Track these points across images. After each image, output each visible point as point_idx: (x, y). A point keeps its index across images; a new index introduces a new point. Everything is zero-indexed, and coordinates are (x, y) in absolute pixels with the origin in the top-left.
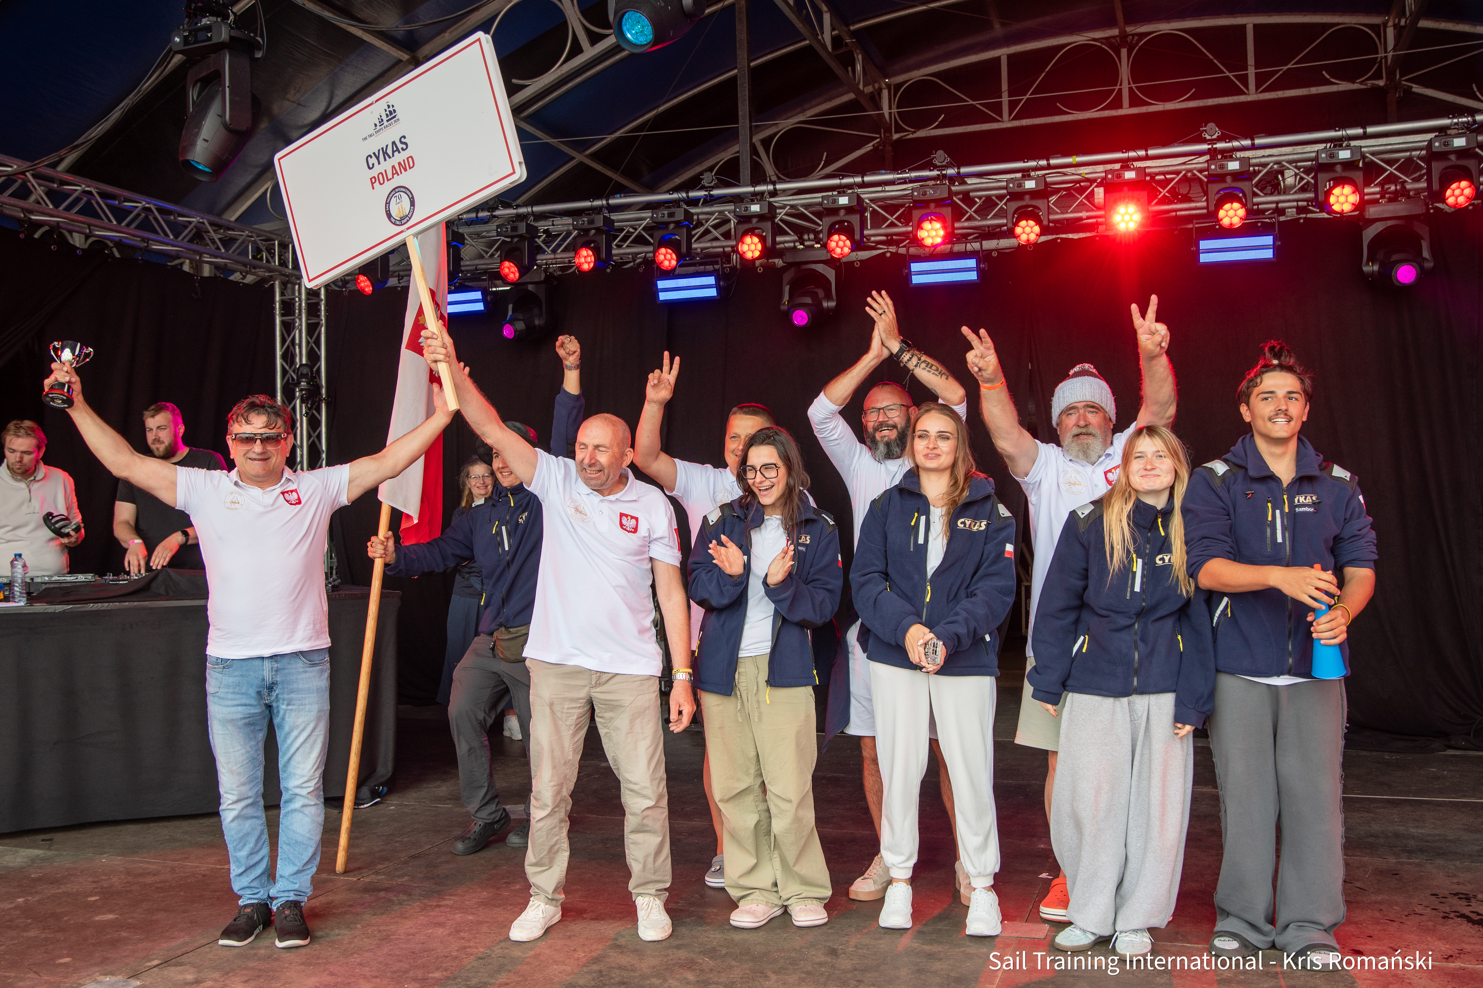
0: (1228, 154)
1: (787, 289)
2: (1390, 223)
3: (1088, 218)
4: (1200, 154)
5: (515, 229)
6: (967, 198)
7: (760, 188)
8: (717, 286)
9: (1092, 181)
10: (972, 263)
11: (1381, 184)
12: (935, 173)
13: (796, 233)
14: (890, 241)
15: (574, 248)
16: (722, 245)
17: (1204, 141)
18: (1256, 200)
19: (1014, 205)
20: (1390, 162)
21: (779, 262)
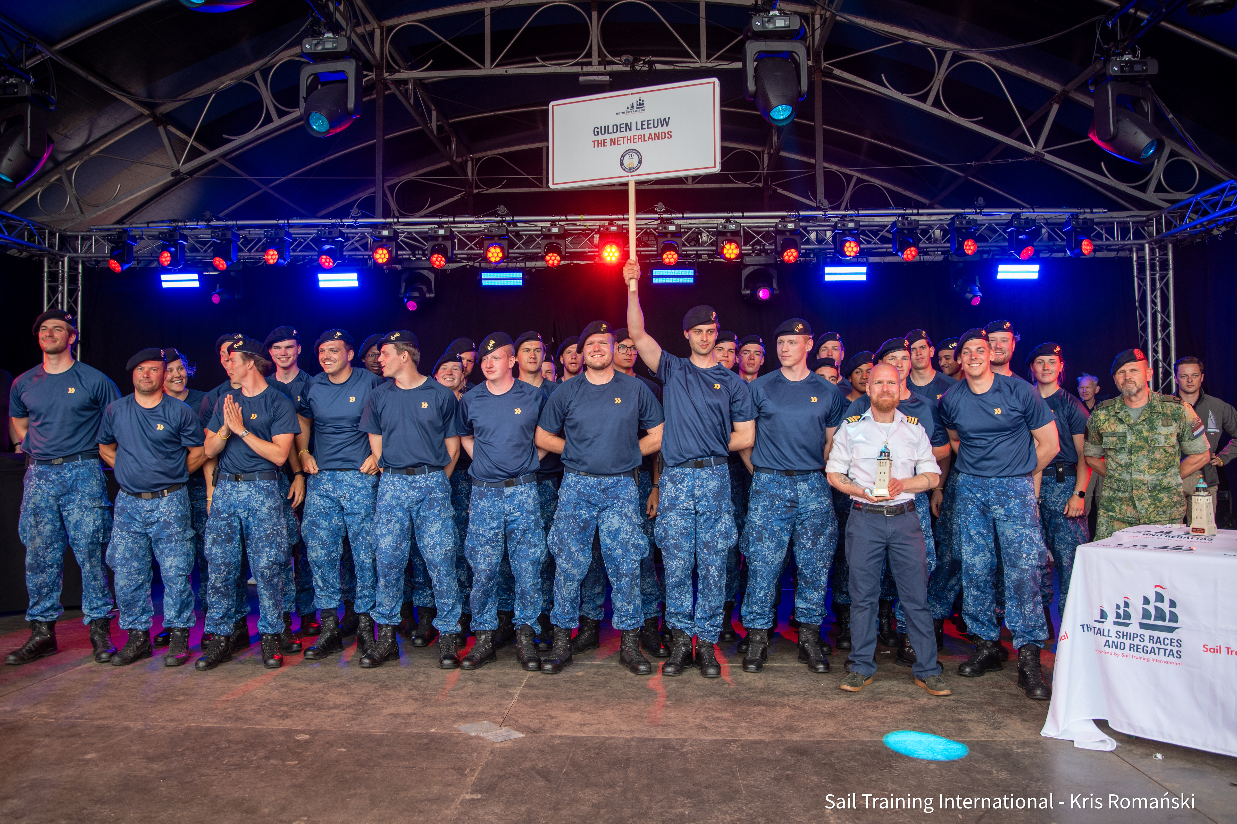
0: (669, 221)
1: (404, 284)
2: (756, 267)
3: (590, 252)
4: (656, 219)
5: (224, 235)
6: (517, 234)
7: (388, 220)
8: (359, 280)
9: (592, 230)
10: (519, 275)
11: (753, 245)
12: (499, 219)
13: (410, 250)
14: (469, 258)
15: (264, 249)
16: (362, 254)
17: (656, 212)
18: (684, 249)
19: (545, 242)
20: (758, 233)
21: (399, 267)
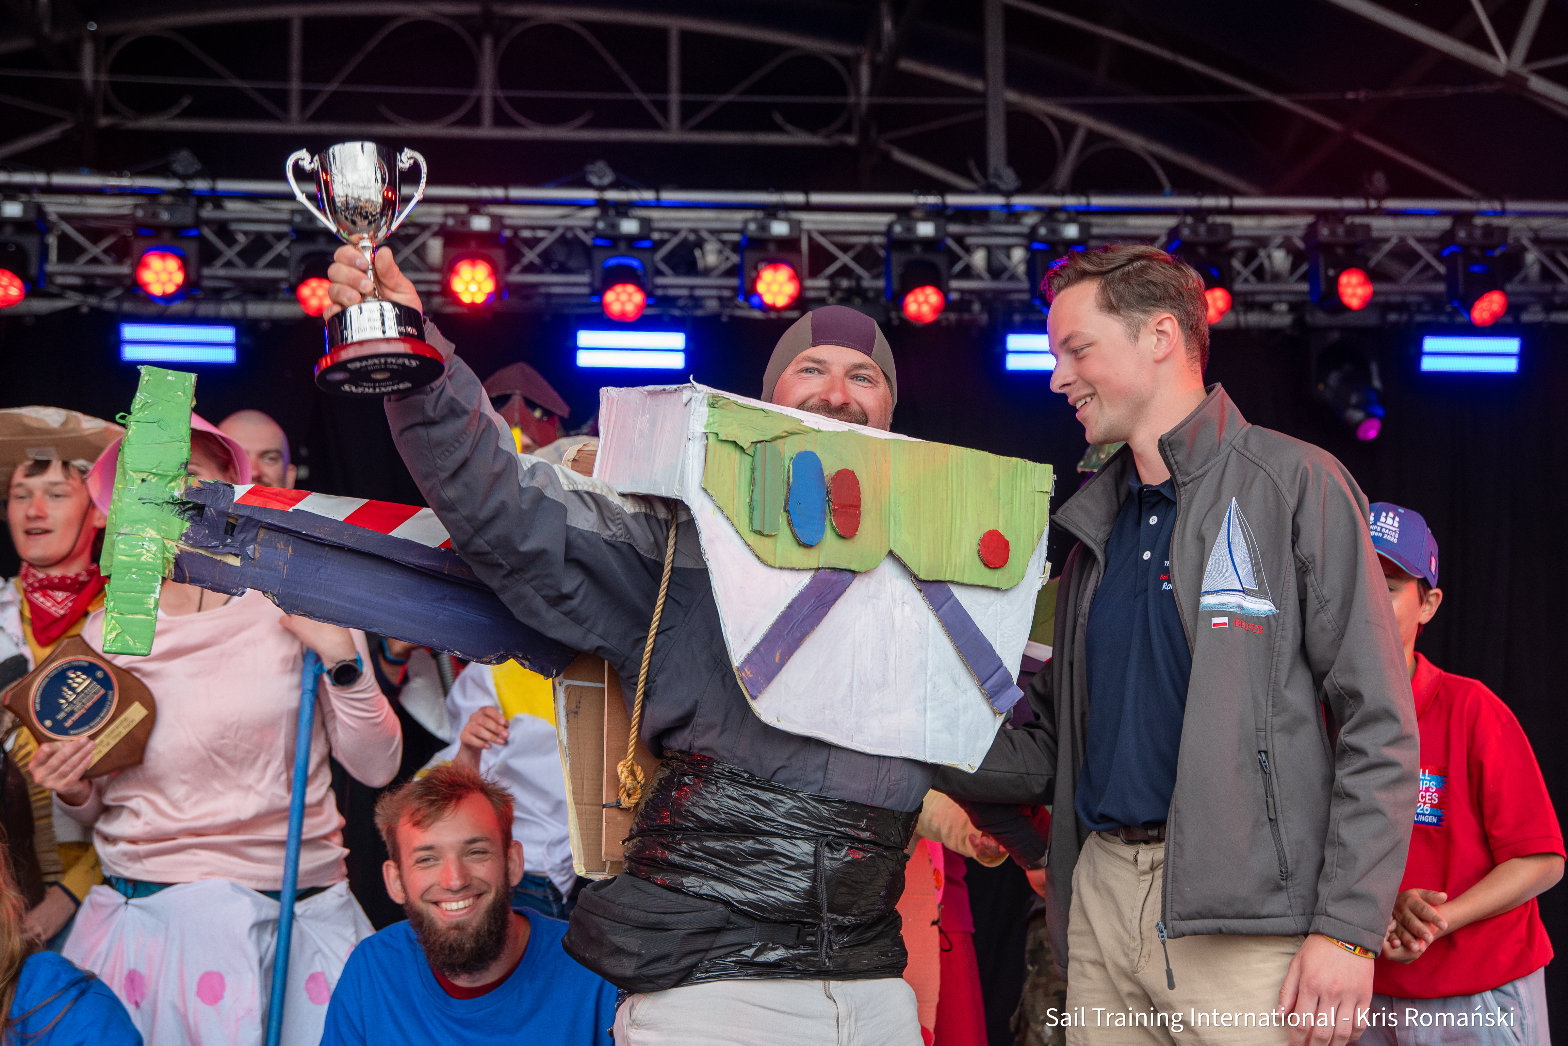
4: (586, 205)
6: (223, 229)
9: (424, 227)
11: (831, 277)
17: (588, 185)
18: (660, 281)
19: (301, 249)
20: (845, 248)
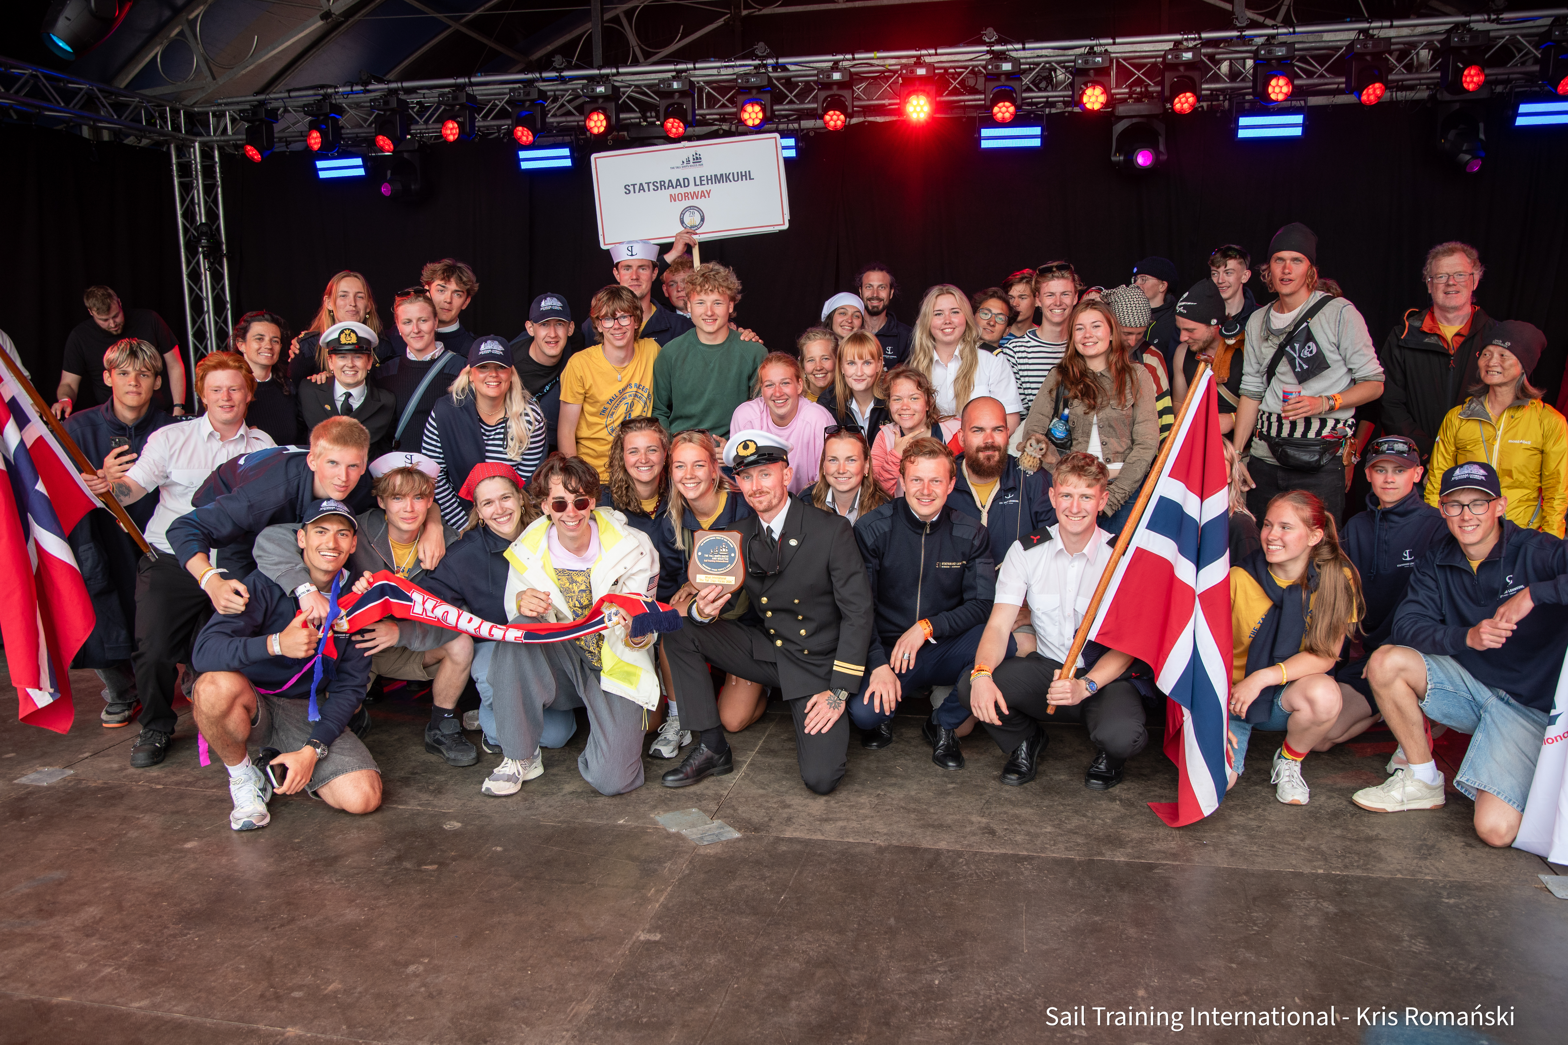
0: (1003, 56)
2: (1134, 120)
3: (890, 105)
4: (985, 53)
5: (386, 103)
6: (788, 82)
7: (604, 72)
8: (572, 157)
9: (894, 72)
10: (791, 142)
11: (1130, 86)
12: (757, 62)
13: (638, 112)
14: (723, 119)
15: (442, 120)
16: (574, 120)
17: (986, 43)
18: (1025, 96)
20: (1139, 67)
21: (626, 135)
